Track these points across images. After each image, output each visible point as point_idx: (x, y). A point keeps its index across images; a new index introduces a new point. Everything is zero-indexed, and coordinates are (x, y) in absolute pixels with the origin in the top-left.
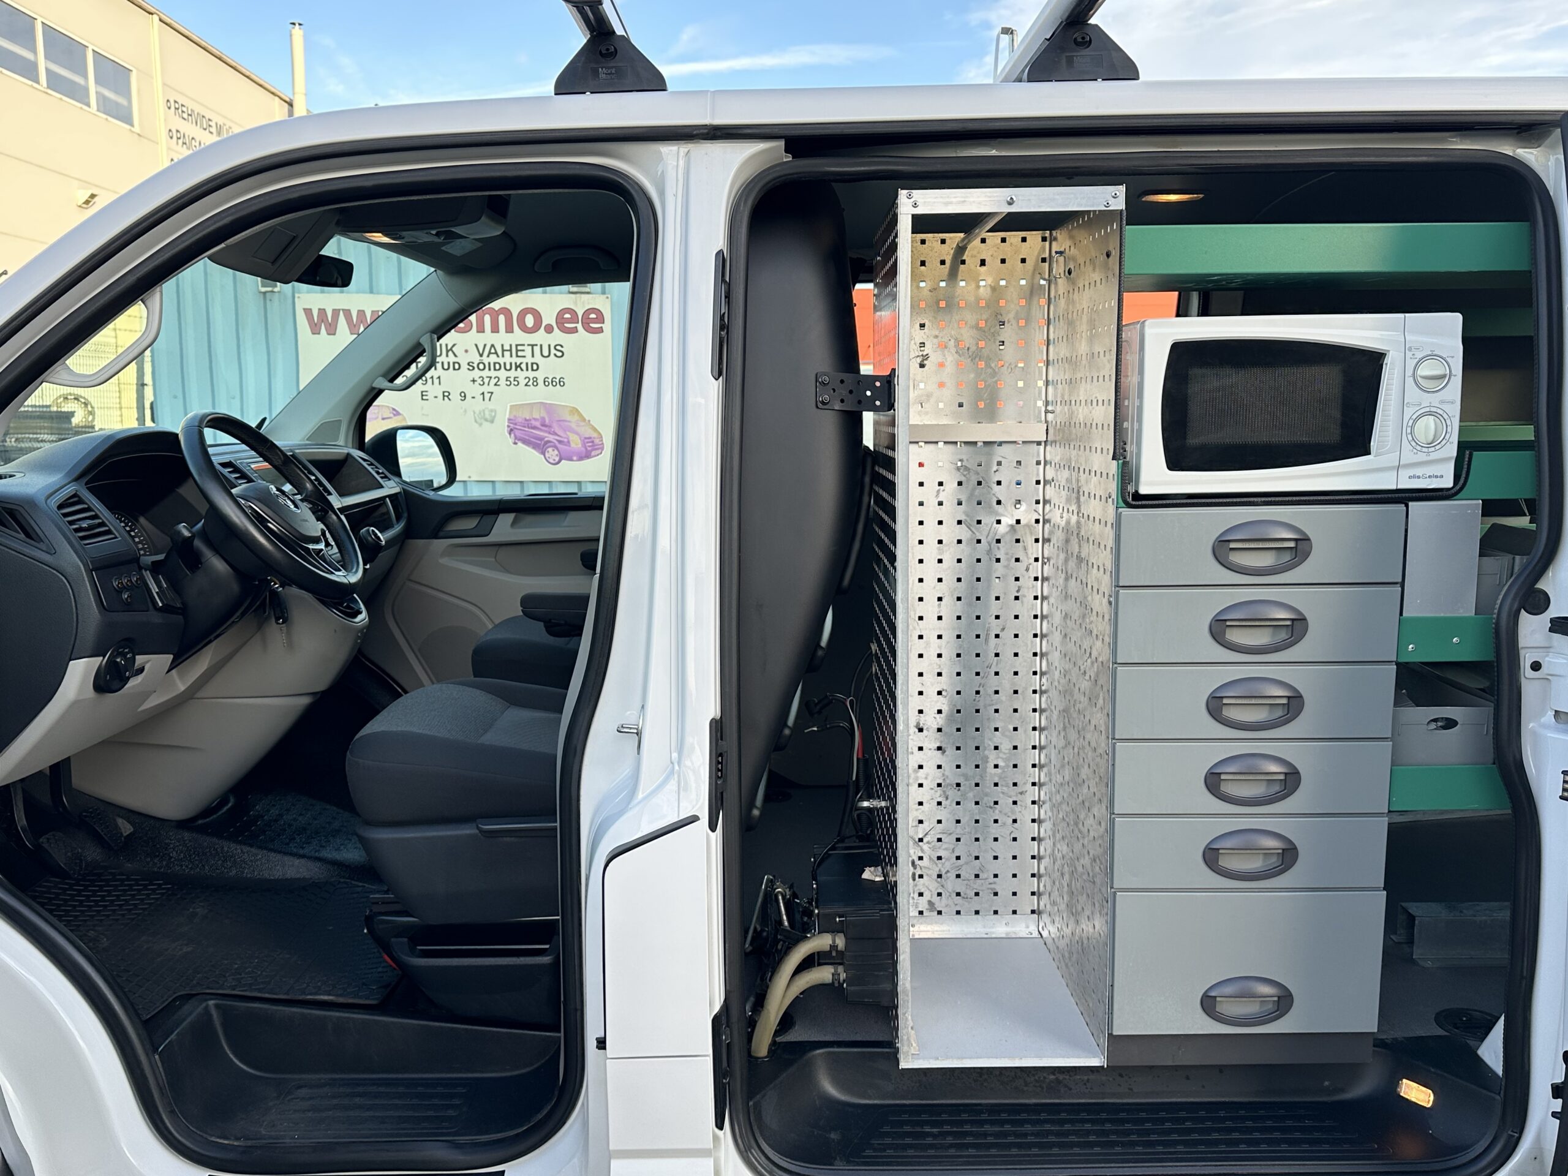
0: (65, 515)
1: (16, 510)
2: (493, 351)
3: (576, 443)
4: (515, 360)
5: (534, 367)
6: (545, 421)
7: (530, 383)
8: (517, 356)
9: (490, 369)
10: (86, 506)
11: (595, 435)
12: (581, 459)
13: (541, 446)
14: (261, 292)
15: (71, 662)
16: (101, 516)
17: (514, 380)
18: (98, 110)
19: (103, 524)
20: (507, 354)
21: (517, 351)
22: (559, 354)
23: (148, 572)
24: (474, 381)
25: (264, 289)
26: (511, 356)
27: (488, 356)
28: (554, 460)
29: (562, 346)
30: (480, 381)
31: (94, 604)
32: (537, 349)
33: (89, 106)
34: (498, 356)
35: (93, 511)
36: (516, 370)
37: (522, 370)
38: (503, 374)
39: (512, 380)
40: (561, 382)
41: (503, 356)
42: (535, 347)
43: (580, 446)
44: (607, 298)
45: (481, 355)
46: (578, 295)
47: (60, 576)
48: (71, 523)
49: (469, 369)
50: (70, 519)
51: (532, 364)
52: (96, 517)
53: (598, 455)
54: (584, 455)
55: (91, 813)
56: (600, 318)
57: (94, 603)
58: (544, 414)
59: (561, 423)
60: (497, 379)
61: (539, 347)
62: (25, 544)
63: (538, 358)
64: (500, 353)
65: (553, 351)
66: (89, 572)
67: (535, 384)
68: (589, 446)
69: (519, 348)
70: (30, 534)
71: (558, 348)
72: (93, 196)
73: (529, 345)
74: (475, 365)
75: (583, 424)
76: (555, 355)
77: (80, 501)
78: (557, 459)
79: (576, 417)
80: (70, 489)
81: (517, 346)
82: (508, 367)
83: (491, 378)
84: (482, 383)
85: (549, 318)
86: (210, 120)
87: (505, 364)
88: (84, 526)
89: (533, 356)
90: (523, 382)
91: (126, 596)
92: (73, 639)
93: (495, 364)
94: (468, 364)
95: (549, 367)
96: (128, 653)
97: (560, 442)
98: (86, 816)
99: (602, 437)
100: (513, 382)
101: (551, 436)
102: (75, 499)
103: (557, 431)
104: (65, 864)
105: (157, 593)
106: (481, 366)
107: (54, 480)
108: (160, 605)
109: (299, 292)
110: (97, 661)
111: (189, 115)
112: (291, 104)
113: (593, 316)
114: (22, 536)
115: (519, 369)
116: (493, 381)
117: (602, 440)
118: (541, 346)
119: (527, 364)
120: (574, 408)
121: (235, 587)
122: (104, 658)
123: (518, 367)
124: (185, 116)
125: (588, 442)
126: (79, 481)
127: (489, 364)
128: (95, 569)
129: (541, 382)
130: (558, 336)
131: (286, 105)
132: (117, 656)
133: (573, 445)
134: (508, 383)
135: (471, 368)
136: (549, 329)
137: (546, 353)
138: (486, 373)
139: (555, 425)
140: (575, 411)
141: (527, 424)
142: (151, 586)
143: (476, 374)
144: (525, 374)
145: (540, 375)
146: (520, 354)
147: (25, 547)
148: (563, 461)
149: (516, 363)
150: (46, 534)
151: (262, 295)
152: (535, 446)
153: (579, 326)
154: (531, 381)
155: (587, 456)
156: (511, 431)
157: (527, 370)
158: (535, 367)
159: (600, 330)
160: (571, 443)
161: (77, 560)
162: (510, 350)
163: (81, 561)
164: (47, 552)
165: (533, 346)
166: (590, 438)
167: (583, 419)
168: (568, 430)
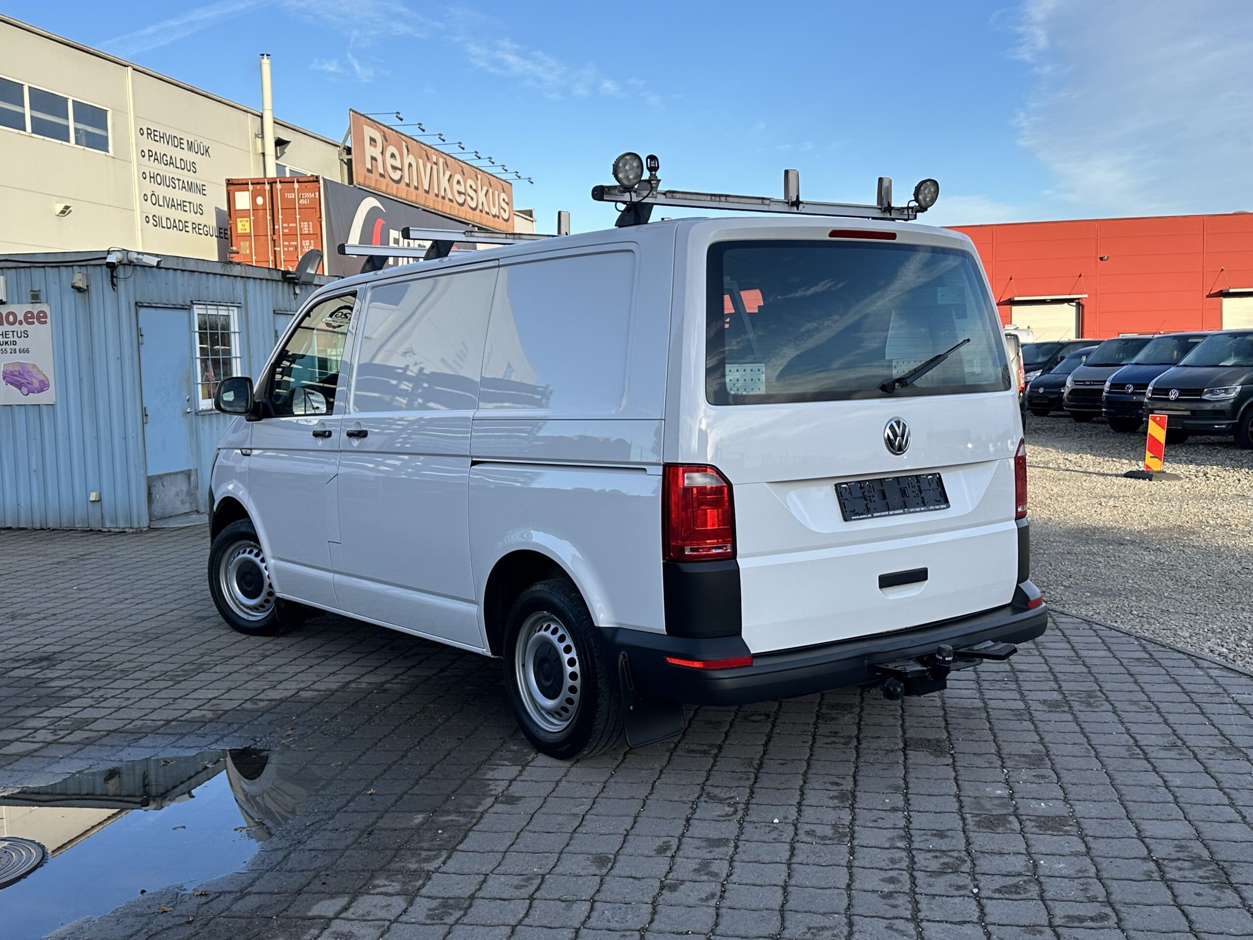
3: (36, 384)
4: (5, 339)
5: (15, 343)
6: (21, 372)
7: (12, 352)
11: (45, 379)
12: (39, 392)
13: (19, 386)
17: (5, 350)
18: (77, 143)
26: (3, 337)
29: (27, 332)
32: (15, 334)
33: (69, 141)
36: (5, 345)
37: (8, 345)
40: (28, 351)
42: (14, 332)
43: (38, 385)
44: (49, 305)
46: (35, 304)
51: (13, 341)
53: (47, 390)
54: (40, 390)
56: (45, 316)
58: (20, 368)
59: (29, 373)
61: (16, 332)
63: (16, 339)
65: (23, 334)
67: (15, 352)
68: (42, 385)
69: (7, 333)
72: (68, 207)
73: (11, 331)
75: (38, 373)
76: (24, 336)
78: (27, 393)
79: (36, 370)
82: (2, 344)
85: (20, 317)
86: (181, 139)
89: (13, 337)
90: (9, 351)
95: (21, 343)
97: (28, 383)
99: (48, 380)
101: (23, 380)
103: (26, 378)
111: (161, 137)
113: (42, 315)
117: (49, 382)
119: (11, 342)
123: (6, 343)
124: (157, 138)
125: (42, 383)
129: (17, 351)
130: (25, 326)
133: (34, 384)
136: (21, 323)
137: (19, 335)
139: (25, 374)
140: (35, 366)
141: (12, 374)
144: (10, 347)
145: (17, 347)
146: (7, 336)
148: (30, 394)
149: (5, 341)
152: (16, 386)
153: (35, 321)
155: (42, 391)
156: (4, 378)
157: (11, 345)
159: (45, 322)
166: (43, 381)
167: (39, 370)
168: (32, 376)
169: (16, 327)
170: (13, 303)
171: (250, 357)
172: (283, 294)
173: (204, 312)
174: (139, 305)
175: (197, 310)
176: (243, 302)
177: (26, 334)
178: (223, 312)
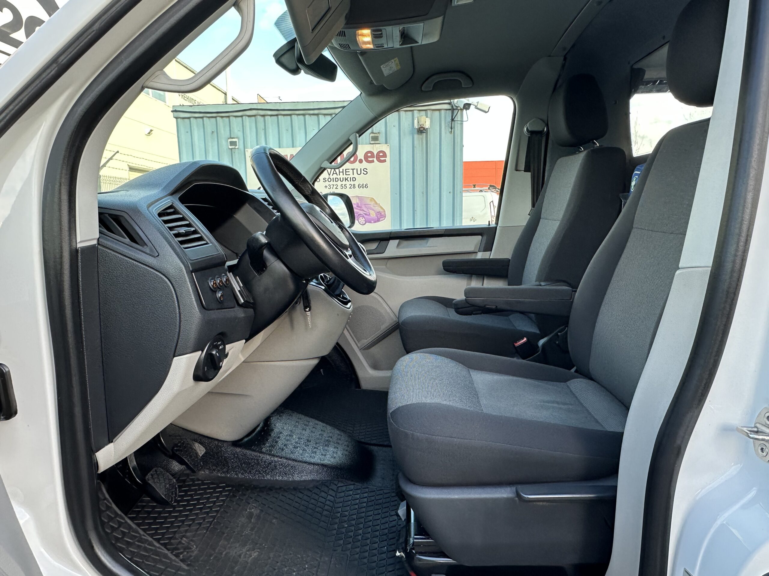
0: (166, 222)
1: (122, 216)
2: (335, 172)
3: (373, 215)
4: (345, 176)
6: (359, 205)
7: (352, 187)
8: (346, 175)
9: (333, 181)
10: (181, 216)
11: (381, 210)
12: (375, 222)
14: (229, 149)
15: (175, 358)
16: (194, 225)
17: (345, 186)
18: (153, 97)
19: (195, 232)
20: (341, 174)
21: (346, 172)
22: (365, 173)
23: (231, 273)
24: (326, 187)
25: (231, 147)
26: (343, 175)
27: (333, 175)
28: (363, 223)
29: (367, 169)
30: (329, 187)
31: (195, 304)
32: (355, 171)
33: (149, 95)
34: (337, 175)
35: (187, 220)
36: (345, 181)
37: (348, 181)
38: (339, 183)
39: (343, 186)
40: (366, 186)
41: (339, 175)
42: (354, 170)
43: (375, 216)
44: (388, 145)
45: (329, 175)
46: (374, 145)
47: (163, 277)
48: (171, 229)
49: (324, 181)
50: (170, 225)
51: (353, 178)
52: (189, 225)
53: (383, 220)
54: (377, 220)
55: (180, 446)
56: (385, 155)
57: (195, 302)
58: (358, 201)
59: (366, 205)
60: (337, 186)
61: (356, 169)
62: (131, 248)
63: (355, 175)
64: (338, 174)
65: (362, 172)
66: (190, 273)
67: (354, 187)
68: (379, 216)
69: (347, 171)
70: (134, 238)
71: (365, 170)
72: (151, 131)
73: (351, 169)
74: (327, 180)
75: (376, 205)
76: (363, 173)
77: (176, 212)
78: (364, 222)
79: (373, 202)
80: (167, 202)
81: (346, 170)
82: (342, 180)
83: (334, 185)
84: (330, 188)
85: (360, 156)
86: (195, 100)
87: (340, 178)
88: (181, 232)
89: (353, 174)
90: (348, 186)
91: (220, 295)
92: (176, 336)
93: (336, 178)
94: (324, 179)
95: (361, 179)
96: (220, 345)
97: (365, 214)
98: (177, 450)
99: (385, 212)
100: (344, 187)
101: (361, 212)
102: (172, 210)
103: (364, 209)
104: (165, 495)
105: (239, 291)
106: (329, 180)
107: (153, 193)
108: (242, 301)
109: (247, 148)
110: (197, 356)
111: (187, 98)
112: (225, 94)
113: (381, 154)
114: (127, 240)
115: (347, 180)
116: (335, 187)
117: (385, 213)
118: (357, 169)
119: (350, 178)
120: (372, 198)
121: (291, 286)
122: (202, 351)
123: (346, 179)
124: (186, 99)
125: (378, 214)
126: (174, 195)
127: (333, 178)
128: (195, 271)
129: (357, 186)
130: (365, 164)
131: (224, 94)
132: (212, 350)
133: (371, 215)
134: (342, 187)
135: (325, 181)
136: (361, 161)
137: (359, 173)
138: (332, 183)
139: (363, 206)
140: (372, 199)
142: (234, 286)
143: (327, 183)
144: (350, 183)
145: (356, 183)
146: (347, 173)
147: (130, 250)
148: (367, 223)
149: (345, 178)
150: (149, 237)
151: (230, 150)
153: (375, 159)
154: (352, 186)
155: (378, 220)
157: (351, 181)
158: (354, 179)
159: (385, 161)
160: (371, 214)
161: (179, 262)
162: (343, 172)
163: (183, 263)
164: (151, 255)
165: (353, 169)
166: (380, 212)
168: (369, 208)
169: (357, 165)
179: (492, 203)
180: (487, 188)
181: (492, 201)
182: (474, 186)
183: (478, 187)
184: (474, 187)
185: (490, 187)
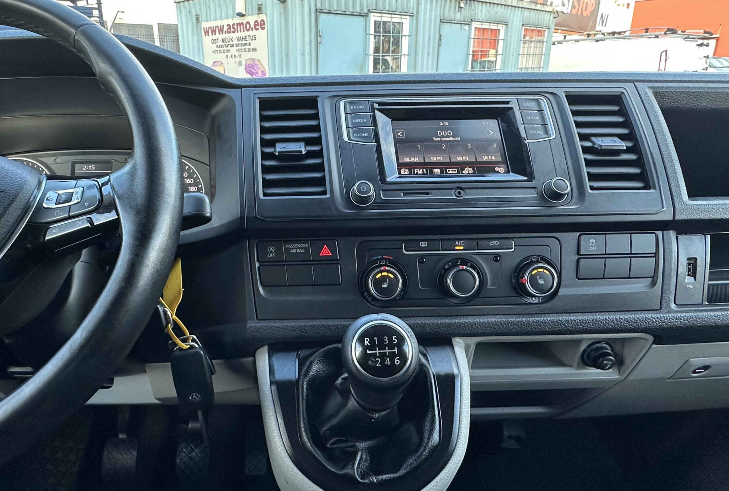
3: (260, 73)
5: (250, 44)
11: (264, 70)
26: (244, 41)
27: (239, 41)
38: (243, 47)
44: (266, 15)
46: (259, 15)
56: (264, 24)
58: (252, 62)
60: (242, 50)
63: (250, 41)
69: (246, 37)
85: (252, 25)
90: (247, 50)
93: (241, 44)
95: (253, 44)
103: (255, 69)
123: (246, 44)
129: (251, 50)
130: (254, 32)
136: (252, 29)
139: (255, 66)
140: (259, 61)
141: (249, 66)
144: (248, 47)
145: (251, 47)
146: (246, 39)
159: (264, 28)
167: (261, 64)
168: (258, 68)
169: (251, 33)
170: (249, 15)
171: (416, 54)
172: (450, 7)
173: (379, 19)
174: (319, 11)
175: (374, 18)
176: (415, 13)
177: (254, 38)
178: (396, 19)
179: (664, 54)
180: (663, 33)
181: (666, 51)
182: (647, 30)
183: (651, 32)
184: (647, 32)
185: (667, 31)
